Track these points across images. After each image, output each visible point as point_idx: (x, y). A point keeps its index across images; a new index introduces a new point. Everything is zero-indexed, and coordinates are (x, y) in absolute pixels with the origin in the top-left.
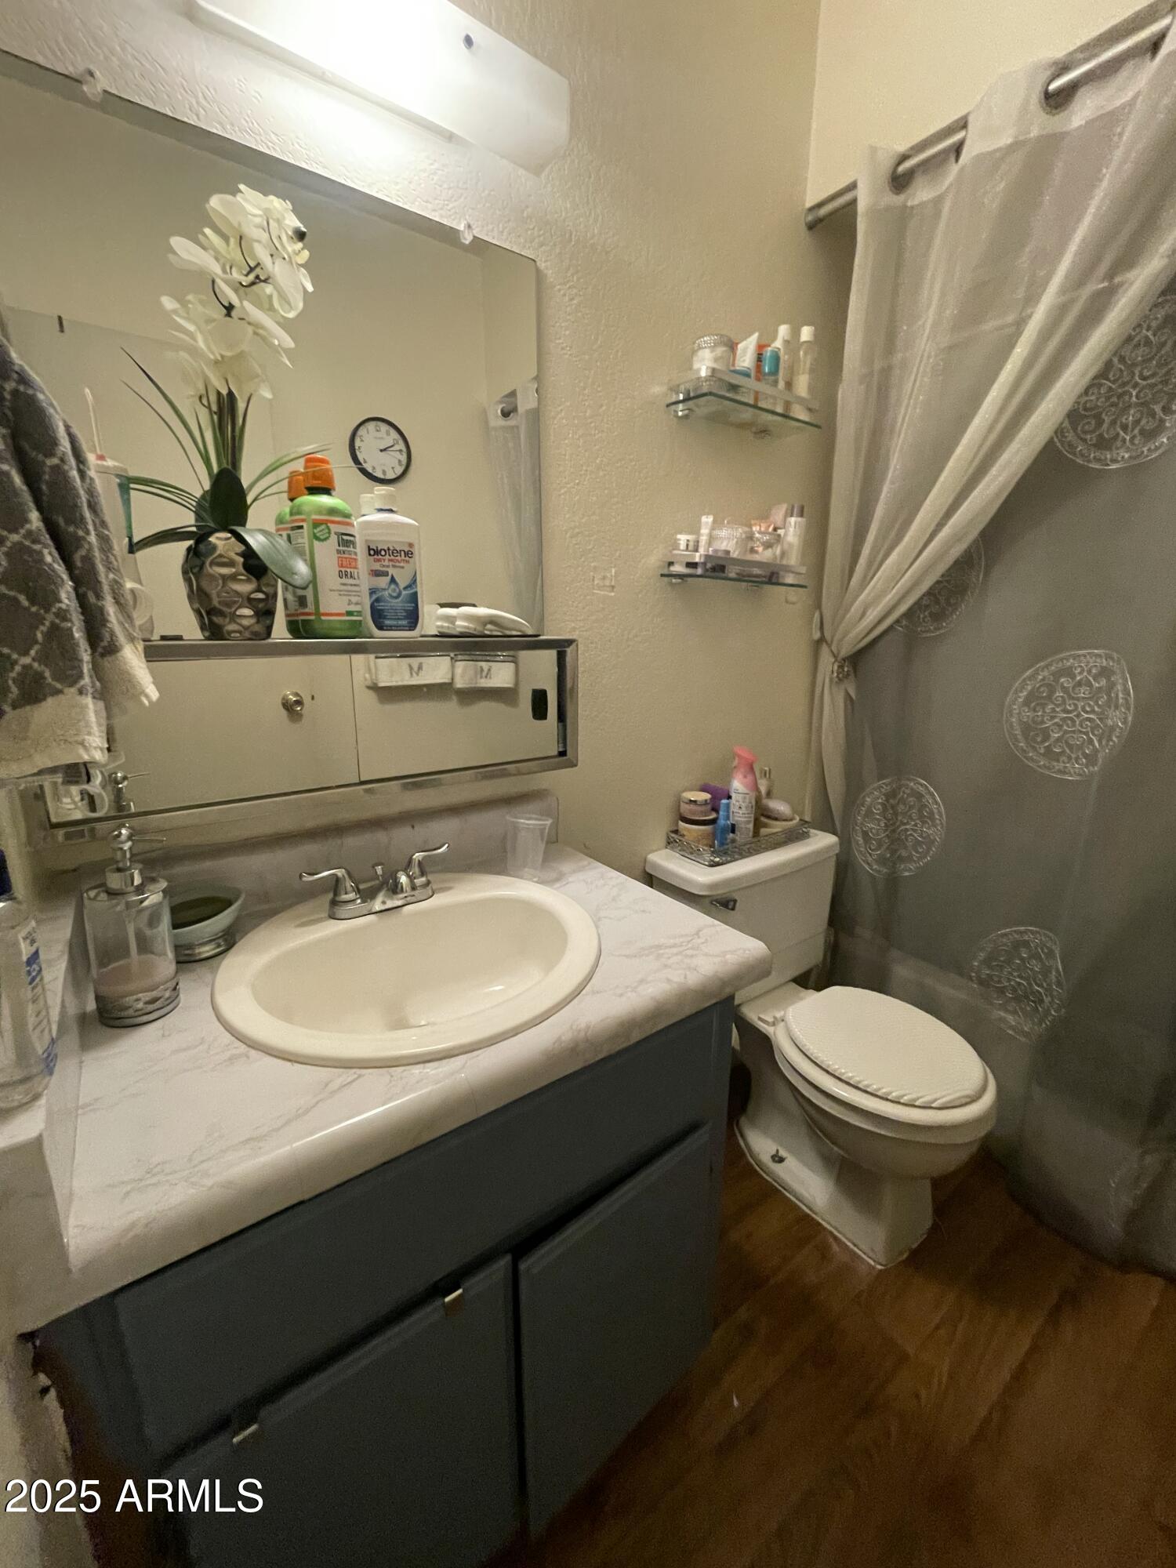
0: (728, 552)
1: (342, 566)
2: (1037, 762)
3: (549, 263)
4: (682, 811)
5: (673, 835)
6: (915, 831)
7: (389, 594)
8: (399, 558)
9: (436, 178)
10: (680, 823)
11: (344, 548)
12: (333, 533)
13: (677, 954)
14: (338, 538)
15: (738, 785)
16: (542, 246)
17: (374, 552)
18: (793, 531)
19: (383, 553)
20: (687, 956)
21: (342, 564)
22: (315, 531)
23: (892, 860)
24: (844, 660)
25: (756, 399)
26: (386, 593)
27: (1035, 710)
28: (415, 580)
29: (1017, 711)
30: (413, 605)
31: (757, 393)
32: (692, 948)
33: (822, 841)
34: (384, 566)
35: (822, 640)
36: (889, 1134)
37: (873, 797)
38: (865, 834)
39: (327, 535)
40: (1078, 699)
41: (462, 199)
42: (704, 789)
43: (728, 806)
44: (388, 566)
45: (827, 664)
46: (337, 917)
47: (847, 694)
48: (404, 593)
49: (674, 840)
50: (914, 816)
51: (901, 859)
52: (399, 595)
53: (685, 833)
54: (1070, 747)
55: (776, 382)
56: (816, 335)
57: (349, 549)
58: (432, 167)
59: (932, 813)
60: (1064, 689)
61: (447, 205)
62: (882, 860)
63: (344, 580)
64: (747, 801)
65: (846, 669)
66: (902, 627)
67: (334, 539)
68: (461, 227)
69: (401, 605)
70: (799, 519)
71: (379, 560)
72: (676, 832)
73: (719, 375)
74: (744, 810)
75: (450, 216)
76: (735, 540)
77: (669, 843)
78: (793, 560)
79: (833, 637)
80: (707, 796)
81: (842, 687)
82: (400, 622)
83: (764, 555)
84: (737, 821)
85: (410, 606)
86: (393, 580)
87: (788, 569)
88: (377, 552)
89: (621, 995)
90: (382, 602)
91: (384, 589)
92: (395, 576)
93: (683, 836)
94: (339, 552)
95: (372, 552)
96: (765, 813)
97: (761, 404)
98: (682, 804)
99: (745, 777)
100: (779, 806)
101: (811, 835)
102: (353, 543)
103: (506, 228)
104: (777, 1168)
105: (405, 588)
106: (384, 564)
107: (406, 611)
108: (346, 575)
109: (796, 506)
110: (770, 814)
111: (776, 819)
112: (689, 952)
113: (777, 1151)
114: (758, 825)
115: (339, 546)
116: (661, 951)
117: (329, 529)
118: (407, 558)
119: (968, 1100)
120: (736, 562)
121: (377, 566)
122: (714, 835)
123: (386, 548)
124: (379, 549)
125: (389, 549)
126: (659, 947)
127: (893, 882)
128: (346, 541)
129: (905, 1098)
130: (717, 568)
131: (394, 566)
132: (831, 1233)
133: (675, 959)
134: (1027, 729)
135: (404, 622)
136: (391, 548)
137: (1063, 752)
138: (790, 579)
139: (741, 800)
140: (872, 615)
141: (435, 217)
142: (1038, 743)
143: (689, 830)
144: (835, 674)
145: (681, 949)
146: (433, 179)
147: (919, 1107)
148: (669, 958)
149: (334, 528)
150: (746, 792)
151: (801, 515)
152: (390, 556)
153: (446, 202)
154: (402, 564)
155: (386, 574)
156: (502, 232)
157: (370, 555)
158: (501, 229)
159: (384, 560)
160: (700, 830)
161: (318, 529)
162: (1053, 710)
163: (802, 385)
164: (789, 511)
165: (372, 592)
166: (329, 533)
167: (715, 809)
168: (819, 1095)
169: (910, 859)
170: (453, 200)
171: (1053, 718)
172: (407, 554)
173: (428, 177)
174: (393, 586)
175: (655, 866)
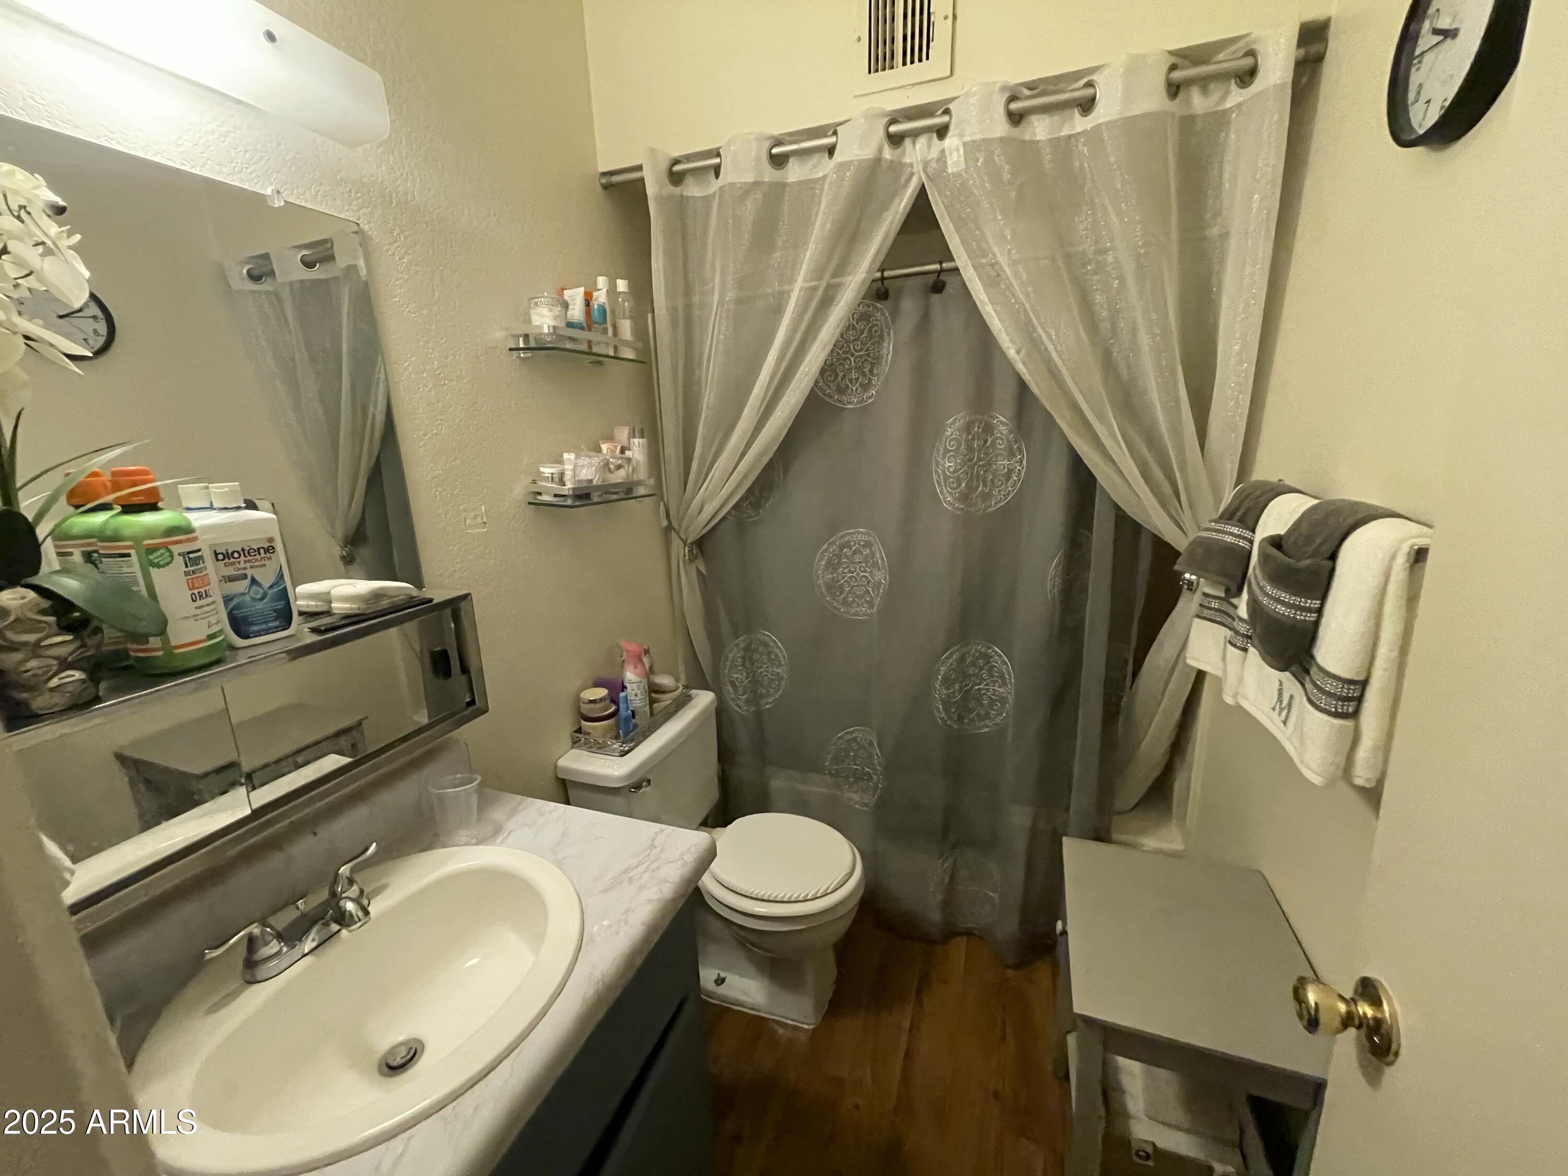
0: (591, 481)
1: (194, 588)
2: (839, 610)
3: (372, 224)
4: (583, 711)
5: (578, 735)
6: (767, 671)
7: (251, 598)
8: (258, 556)
9: (228, 140)
10: (584, 723)
11: (192, 568)
12: (176, 554)
13: (644, 872)
14: (184, 558)
15: (631, 676)
16: (361, 208)
17: (223, 556)
18: (638, 450)
19: (236, 555)
20: (653, 871)
21: (193, 585)
22: (151, 557)
23: (755, 699)
24: (692, 544)
25: (590, 347)
26: (247, 598)
27: (832, 574)
28: (282, 575)
29: (822, 576)
30: (284, 602)
31: (589, 342)
32: (655, 861)
33: (704, 699)
34: (239, 569)
35: (669, 528)
36: (803, 927)
37: (734, 653)
38: (733, 684)
39: (169, 559)
40: (856, 563)
41: (263, 162)
42: (598, 684)
43: (626, 697)
44: (245, 569)
45: (679, 550)
46: (259, 978)
47: (698, 569)
48: (270, 592)
49: (579, 738)
50: (765, 660)
51: (762, 696)
52: (265, 596)
53: (589, 731)
54: (858, 597)
55: (605, 331)
56: (631, 286)
57: (199, 566)
58: (221, 129)
59: (777, 656)
60: (846, 557)
61: (247, 168)
62: (747, 702)
63: (199, 603)
64: (642, 687)
65: (695, 552)
66: (732, 516)
67: (179, 561)
68: (269, 192)
69: (270, 605)
70: (641, 440)
71: (232, 564)
72: (579, 730)
73: (558, 332)
74: (640, 697)
75: (252, 179)
76: (594, 468)
77: (575, 743)
78: (642, 474)
79: (680, 525)
80: (602, 692)
81: (694, 566)
82: (271, 625)
83: (619, 476)
84: (634, 707)
85: (280, 605)
86: (254, 581)
87: (639, 483)
88: (227, 556)
89: (617, 933)
90: (243, 608)
91: (244, 594)
92: (256, 577)
93: (589, 734)
94: (187, 574)
95: (220, 557)
96: (655, 689)
97: (595, 349)
98: (582, 705)
99: (636, 668)
100: (665, 680)
101: (693, 696)
102: (201, 557)
103: (319, 191)
104: (722, 990)
105: (271, 587)
106: (239, 567)
107: (275, 611)
108: (201, 596)
109: (637, 429)
110: (658, 689)
111: (664, 692)
112: (655, 865)
113: (719, 974)
114: (652, 702)
115: (187, 566)
116: (631, 874)
117: (169, 551)
118: (268, 555)
119: (848, 876)
120: (597, 488)
121: (231, 571)
122: (617, 726)
123: (239, 549)
124: (230, 552)
125: (243, 550)
126: (626, 871)
127: (759, 715)
128: (192, 559)
129: (810, 895)
130: (583, 495)
131: (251, 567)
132: (774, 1021)
133: (646, 876)
134: (830, 587)
135: (276, 623)
136: (247, 548)
137: (854, 601)
138: (641, 491)
139: (635, 688)
140: (709, 510)
141: (233, 180)
142: (837, 596)
143: (593, 728)
144: (687, 557)
145: (645, 866)
146: (224, 142)
147: (820, 897)
148: (640, 878)
149: (176, 549)
150: (639, 680)
151: (642, 437)
152: (245, 556)
153: (245, 165)
154: (263, 562)
155: (245, 577)
156: (316, 195)
157: (217, 560)
158: (313, 192)
159: (239, 563)
160: (604, 725)
161: (155, 555)
162: (843, 572)
163: (626, 328)
164: (632, 434)
165: (227, 600)
166: (172, 556)
167: (614, 701)
168: (750, 919)
169: (768, 695)
170: (252, 162)
171: (843, 578)
172: (267, 550)
173: (218, 139)
174: (254, 588)
175: (567, 770)
